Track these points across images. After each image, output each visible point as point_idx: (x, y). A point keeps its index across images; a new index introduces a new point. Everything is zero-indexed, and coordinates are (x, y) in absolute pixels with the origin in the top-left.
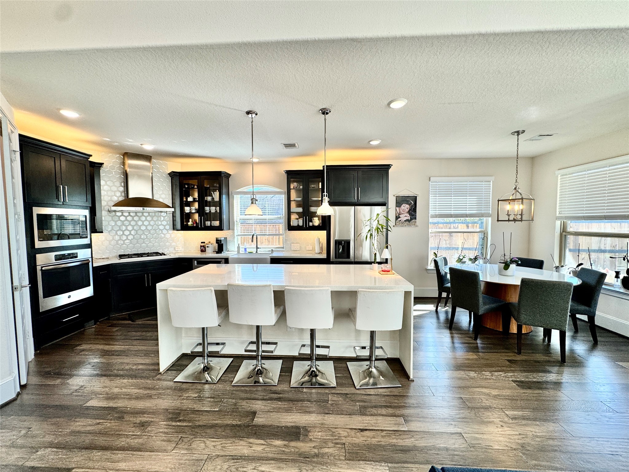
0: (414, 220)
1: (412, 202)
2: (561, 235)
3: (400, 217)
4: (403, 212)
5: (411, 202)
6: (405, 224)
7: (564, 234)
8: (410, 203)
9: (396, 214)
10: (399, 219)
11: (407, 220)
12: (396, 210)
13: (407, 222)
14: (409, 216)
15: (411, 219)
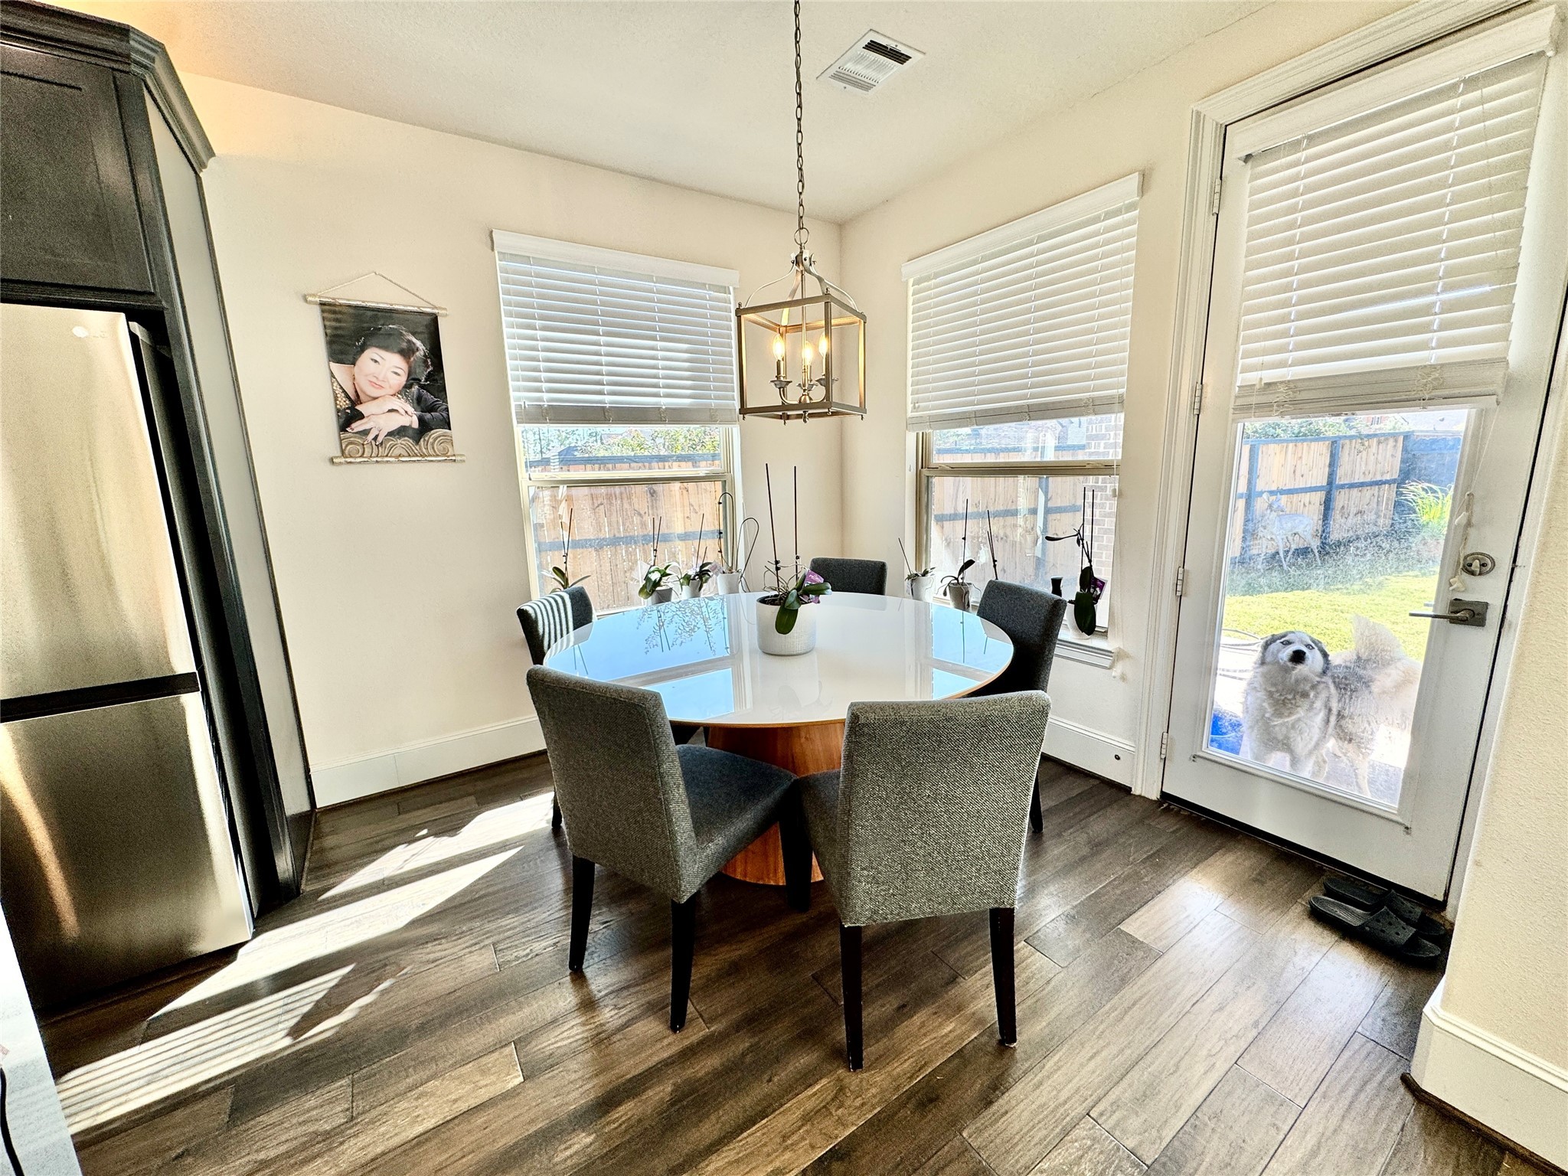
0: (441, 431)
1: (418, 343)
2: (918, 475)
3: (361, 416)
4: (374, 393)
5: (409, 341)
6: (397, 452)
7: (925, 474)
8: (404, 345)
9: (336, 398)
10: (358, 426)
11: (401, 431)
12: (333, 376)
13: (407, 441)
14: (411, 410)
15: (425, 427)
